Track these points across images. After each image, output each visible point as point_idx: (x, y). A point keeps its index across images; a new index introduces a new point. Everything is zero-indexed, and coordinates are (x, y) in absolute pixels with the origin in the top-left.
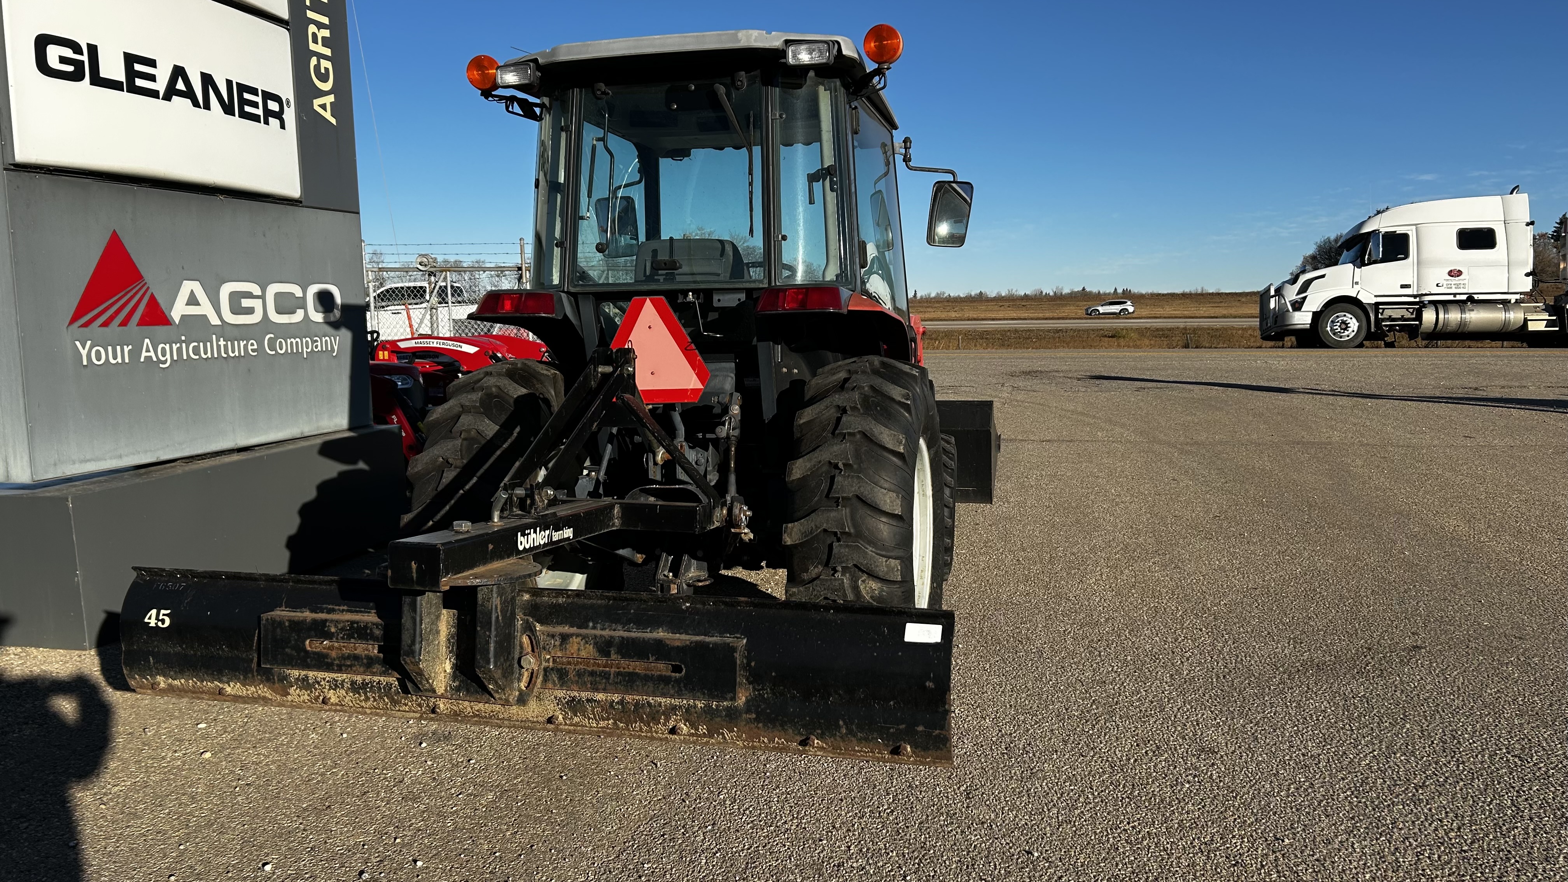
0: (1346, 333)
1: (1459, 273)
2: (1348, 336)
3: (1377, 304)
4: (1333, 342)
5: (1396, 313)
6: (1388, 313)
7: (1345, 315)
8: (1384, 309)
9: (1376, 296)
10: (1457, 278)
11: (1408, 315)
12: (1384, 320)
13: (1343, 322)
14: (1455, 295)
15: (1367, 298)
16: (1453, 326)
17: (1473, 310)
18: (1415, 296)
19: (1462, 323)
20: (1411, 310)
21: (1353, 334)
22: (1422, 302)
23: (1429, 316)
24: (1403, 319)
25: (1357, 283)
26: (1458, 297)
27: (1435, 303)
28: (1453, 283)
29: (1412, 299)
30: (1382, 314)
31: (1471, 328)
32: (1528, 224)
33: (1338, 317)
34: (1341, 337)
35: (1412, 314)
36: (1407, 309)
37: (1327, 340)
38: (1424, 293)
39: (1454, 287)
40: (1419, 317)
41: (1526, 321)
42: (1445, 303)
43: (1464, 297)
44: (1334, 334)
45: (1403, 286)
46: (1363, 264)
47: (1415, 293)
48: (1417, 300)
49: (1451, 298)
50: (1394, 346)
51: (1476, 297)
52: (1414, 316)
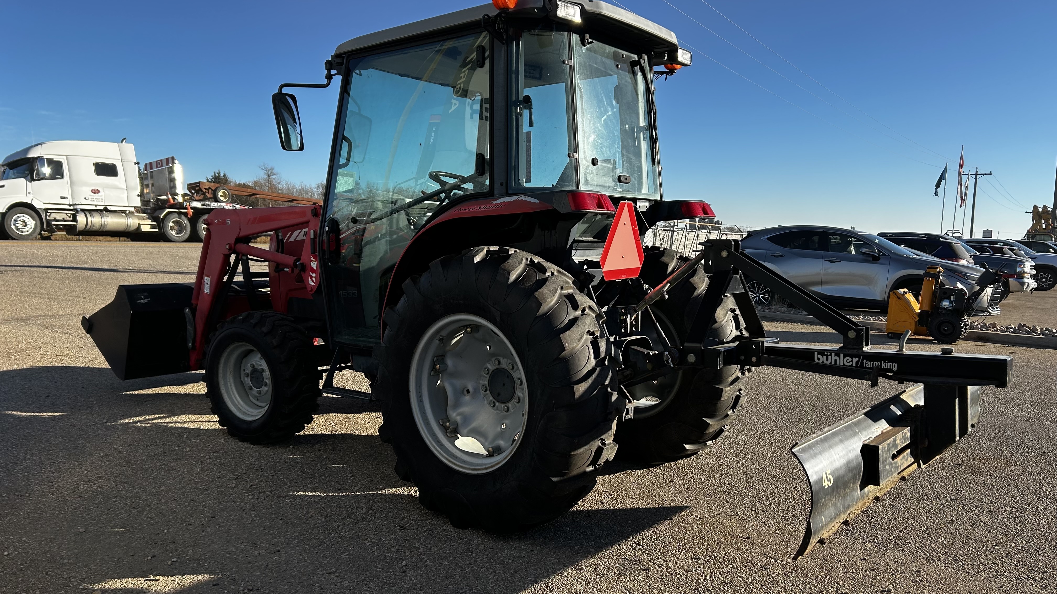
0: (26, 229)
1: (98, 192)
2: (28, 231)
3: (47, 209)
4: (17, 235)
5: (59, 216)
6: (53, 216)
7: (24, 216)
8: (51, 213)
9: (44, 203)
10: (97, 195)
11: (67, 218)
12: (51, 220)
13: (24, 222)
14: (96, 206)
15: (39, 205)
16: (97, 227)
17: (108, 216)
18: (70, 205)
19: (102, 225)
20: (69, 215)
21: (31, 230)
22: (76, 209)
23: (81, 219)
24: (64, 220)
25: (29, 193)
26: (99, 208)
27: (83, 210)
28: (95, 198)
29: (68, 207)
30: (49, 216)
31: (108, 228)
32: (135, 164)
33: (18, 217)
34: (22, 232)
35: (70, 217)
36: (66, 214)
37: (12, 234)
38: (77, 203)
39: (95, 200)
40: (75, 219)
41: (139, 224)
42: (90, 211)
43: (102, 208)
44: (17, 229)
45: (63, 198)
46: (33, 180)
47: (71, 203)
48: (72, 208)
49: (94, 208)
50: (50, 239)
51: (109, 208)
52: (71, 219)
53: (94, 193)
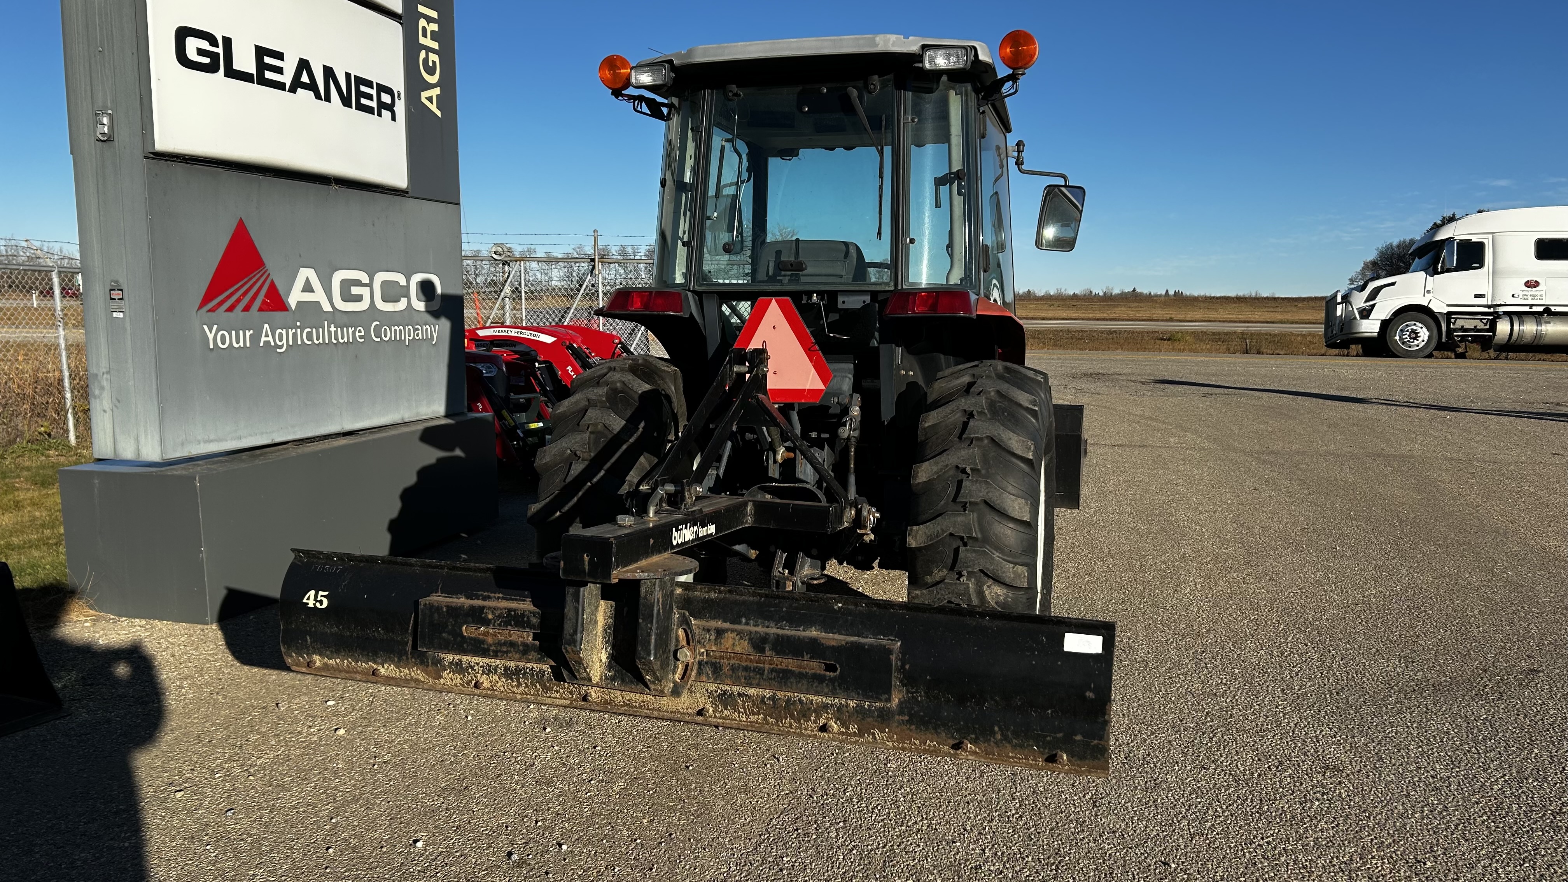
0: (1416, 342)
1: (1537, 284)
2: (1418, 346)
3: (1449, 314)
4: (1401, 351)
5: (1469, 324)
6: (1460, 323)
7: (1415, 324)
8: (1456, 319)
9: (1448, 305)
10: (1534, 289)
11: (1481, 326)
12: (1455, 330)
13: (1413, 331)
14: (1531, 306)
15: (1439, 307)
16: (1528, 339)
17: (1549, 323)
18: (1489, 307)
19: (1538, 336)
20: (1485, 321)
21: (1423, 344)
22: (1497, 313)
23: (1503, 327)
24: (1476, 329)
25: (1429, 292)
26: (1535, 309)
27: (1509, 314)
28: (1529, 294)
29: (1486, 310)
30: (1454, 324)
31: (1547, 341)
33: (1407, 326)
34: (1410, 347)
35: (1486, 324)
36: (1481, 319)
37: (1396, 350)
38: (1499, 303)
39: (1530, 298)
40: (1493, 328)
42: (1520, 314)
43: (1541, 309)
44: (1403, 343)
45: (1476, 296)
46: (1435, 272)
47: (1490, 303)
48: (1492, 310)
49: (1527, 309)
50: (1465, 358)
51: (1553, 309)
52: (1487, 327)
53: (1529, 287)
